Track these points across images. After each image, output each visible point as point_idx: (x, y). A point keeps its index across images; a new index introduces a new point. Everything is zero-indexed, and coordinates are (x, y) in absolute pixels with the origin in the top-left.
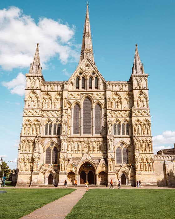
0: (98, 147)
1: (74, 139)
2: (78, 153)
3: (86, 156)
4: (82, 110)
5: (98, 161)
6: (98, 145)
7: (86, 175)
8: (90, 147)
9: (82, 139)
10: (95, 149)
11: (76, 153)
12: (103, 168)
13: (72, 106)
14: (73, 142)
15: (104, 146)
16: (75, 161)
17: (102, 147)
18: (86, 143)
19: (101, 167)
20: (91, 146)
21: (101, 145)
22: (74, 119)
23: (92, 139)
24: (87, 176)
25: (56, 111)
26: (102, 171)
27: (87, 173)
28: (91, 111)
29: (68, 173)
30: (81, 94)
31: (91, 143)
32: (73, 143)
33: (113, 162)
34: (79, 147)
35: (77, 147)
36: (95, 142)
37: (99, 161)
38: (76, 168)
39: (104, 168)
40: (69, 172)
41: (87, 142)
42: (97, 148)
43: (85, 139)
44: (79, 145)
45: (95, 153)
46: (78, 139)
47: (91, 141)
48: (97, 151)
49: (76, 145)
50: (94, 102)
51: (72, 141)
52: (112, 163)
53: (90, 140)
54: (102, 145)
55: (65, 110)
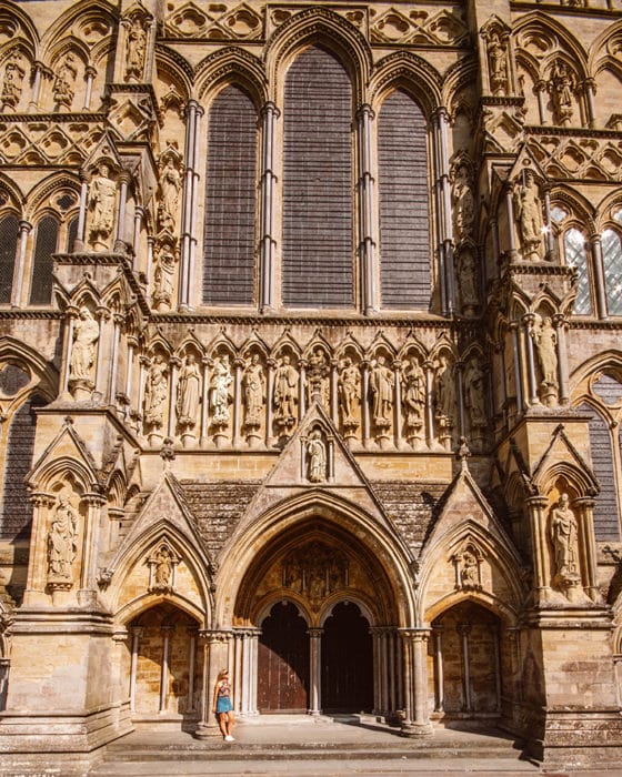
0: (412, 395)
1: (207, 336)
2: (241, 444)
3: (309, 457)
4: (277, 127)
5: (415, 511)
6: (410, 383)
7: (308, 637)
8: (342, 399)
9: (273, 336)
10: (389, 416)
11: (224, 444)
12: (472, 569)
13: (194, 91)
14: (199, 357)
15: (466, 392)
16: (208, 510)
17: (448, 399)
18: (309, 368)
19: (454, 560)
20: (353, 390)
21: (438, 386)
22: (213, 193)
23: (366, 338)
24: (316, 643)
25: (65, 127)
26: (461, 595)
27: (317, 620)
28: (353, 137)
29: (126, 614)
30: (270, 12)
31: (353, 370)
32: (194, 368)
33: (578, 509)
34: (245, 401)
35: (231, 401)
36: (388, 356)
37: (427, 512)
38: (210, 571)
39: (486, 567)
40: (138, 607)
41: (318, 359)
42: (407, 407)
43: (304, 337)
44: (244, 384)
45: (388, 445)
46: (239, 336)
47: (350, 351)
48: (408, 430)
49: (223, 386)
50: (375, 60)
51: (191, 348)
52: (567, 515)
53: (339, 341)
54: (449, 385)
55: (129, 96)
